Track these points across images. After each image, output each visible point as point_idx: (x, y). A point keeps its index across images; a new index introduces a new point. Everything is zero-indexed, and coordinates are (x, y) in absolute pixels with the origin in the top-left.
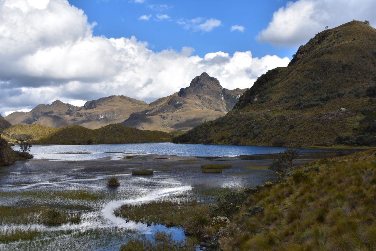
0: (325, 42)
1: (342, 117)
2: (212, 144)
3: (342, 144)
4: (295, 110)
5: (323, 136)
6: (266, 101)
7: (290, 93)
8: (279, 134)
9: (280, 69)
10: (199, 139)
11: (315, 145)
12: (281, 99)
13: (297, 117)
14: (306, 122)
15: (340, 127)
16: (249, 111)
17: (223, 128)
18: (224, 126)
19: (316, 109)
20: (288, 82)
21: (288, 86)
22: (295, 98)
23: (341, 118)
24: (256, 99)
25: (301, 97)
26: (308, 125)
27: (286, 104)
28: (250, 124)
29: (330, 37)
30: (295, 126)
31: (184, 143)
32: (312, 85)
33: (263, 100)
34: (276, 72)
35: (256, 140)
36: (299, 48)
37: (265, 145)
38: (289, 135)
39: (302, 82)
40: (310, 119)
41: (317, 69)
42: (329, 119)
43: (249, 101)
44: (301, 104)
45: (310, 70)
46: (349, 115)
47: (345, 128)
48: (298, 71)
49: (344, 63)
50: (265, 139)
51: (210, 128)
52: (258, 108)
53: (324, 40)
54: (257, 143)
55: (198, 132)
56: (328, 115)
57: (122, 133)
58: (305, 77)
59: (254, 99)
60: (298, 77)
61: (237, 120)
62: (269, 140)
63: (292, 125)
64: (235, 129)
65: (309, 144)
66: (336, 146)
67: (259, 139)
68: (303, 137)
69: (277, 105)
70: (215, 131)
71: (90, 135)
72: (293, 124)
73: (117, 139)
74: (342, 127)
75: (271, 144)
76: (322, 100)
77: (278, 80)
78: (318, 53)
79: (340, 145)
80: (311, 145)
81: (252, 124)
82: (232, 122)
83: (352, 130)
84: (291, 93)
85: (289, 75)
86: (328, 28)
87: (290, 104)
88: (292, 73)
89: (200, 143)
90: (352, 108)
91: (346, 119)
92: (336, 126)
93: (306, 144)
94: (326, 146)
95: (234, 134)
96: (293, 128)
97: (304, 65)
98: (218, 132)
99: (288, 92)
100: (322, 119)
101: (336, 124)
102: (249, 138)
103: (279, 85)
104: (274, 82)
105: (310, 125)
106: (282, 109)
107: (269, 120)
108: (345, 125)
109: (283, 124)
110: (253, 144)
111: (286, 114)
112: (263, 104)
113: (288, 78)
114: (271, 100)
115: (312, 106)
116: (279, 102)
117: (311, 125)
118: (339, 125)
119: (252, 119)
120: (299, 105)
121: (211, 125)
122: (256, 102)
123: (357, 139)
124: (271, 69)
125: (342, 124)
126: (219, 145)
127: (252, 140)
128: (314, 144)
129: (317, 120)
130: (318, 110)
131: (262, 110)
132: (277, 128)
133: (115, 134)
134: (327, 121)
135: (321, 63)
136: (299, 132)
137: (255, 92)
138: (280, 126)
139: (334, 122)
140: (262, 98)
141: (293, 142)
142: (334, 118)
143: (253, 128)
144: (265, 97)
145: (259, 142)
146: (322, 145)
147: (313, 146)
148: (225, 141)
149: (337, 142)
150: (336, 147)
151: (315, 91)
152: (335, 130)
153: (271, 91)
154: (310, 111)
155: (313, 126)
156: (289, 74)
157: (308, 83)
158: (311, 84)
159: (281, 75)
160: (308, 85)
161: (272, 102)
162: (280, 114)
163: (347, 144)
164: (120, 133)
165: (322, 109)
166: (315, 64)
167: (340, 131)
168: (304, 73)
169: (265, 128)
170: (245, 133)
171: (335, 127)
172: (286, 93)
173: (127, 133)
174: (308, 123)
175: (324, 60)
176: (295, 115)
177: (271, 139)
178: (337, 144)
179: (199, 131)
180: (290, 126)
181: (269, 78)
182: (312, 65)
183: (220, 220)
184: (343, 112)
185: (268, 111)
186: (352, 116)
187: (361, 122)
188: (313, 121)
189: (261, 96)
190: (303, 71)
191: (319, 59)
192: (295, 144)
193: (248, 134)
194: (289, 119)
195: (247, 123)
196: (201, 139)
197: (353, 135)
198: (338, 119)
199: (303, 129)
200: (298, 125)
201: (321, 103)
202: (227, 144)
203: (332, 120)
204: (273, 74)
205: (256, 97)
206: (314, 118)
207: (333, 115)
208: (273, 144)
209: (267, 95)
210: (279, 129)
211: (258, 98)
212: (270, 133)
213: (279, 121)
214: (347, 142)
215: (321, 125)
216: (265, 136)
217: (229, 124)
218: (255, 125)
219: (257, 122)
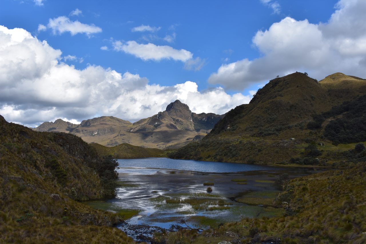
0: (277, 87)
1: (293, 145)
2: (202, 161)
3: (294, 163)
4: (258, 137)
5: (281, 157)
6: (236, 129)
7: (253, 124)
8: (251, 155)
10: (190, 156)
11: (276, 163)
12: (247, 128)
13: (262, 143)
15: (292, 151)
16: (225, 137)
17: (208, 148)
18: (208, 147)
19: (273, 137)
20: (252, 116)
21: (251, 119)
22: (257, 128)
23: (292, 145)
24: (229, 128)
25: (262, 128)
27: (251, 132)
28: (228, 147)
29: (281, 84)
30: (262, 150)
31: (179, 159)
33: (234, 129)
34: (242, 108)
35: (234, 158)
36: (258, 90)
38: (258, 156)
39: (262, 117)
40: (272, 145)
41: (272, 107)
43: (223, 128)
44: (263, 133)
45: (267, 108)
46: (297, 143)
47: (296, 152)
48: (259, 108)
49: (291, 104)
50: (241, 158)
51: (197, 148)
52: (231, 134)
53: (276, 85)
54: (235, 160)
55: (189, 151)
57: (132, 150)
58: (264, 112)
59: (228, 127)
60: (258, 113)
61: (218, 143)
62: (244, 159)
64: (218, 150)
65: (272, 163)
66: (290, 164)
67: (236, 158)
68: (268, 158)
69: (245, 132)
70: (202, 151)
71: (109, 151)
72: (260, 148)
73: (129, 154)
75: (245, 162)
76: (277, 130)
77: (244, 114)
78: (273, 96)
80: (274, 163)
81: (231, 147)
82: (214, 145)
83: (300, 153)
84: (254, 124)
86: (279, 77)
87: (254, 133)
88: (254, 109)
90: (299, 138)
91: (296, 145)
93: (270, 163)
94: (284, 164)
95: (217, 153)
96: (260, 151)
97: (263, 103)
98: (204, 151)
100: (280, 146)
101: (290, 149)
102: (229, 157)
103: (245, 117)
104: (241, 115)
106: (249, 135)
107: (243, 145)
108: (295, 150)
109: (253, 148)
110: (233, 162)
111: (253, 140)
112: (234, 131)
113: (251, 113)
114: (240, 128)
115: (270, 134)
116: (246, 130)
117: (273, 149)
119: (229, 143)
120: (261, 133)
121: (198, 146)
122: (229, 130)
123: (304, 160)
124: (238, 106)
125: (293, 149)
126: (207, 161)
127: (231, 158)
129: (277, 146)
130: (275, 138)
131: (234, 136)
132: (249, 150)
133: (127, 151)
134: (283, 147)
135: (275, 103)
136: (265, 154)
137: (227, 122)
138: (251, 149)
139: (288, 148)
141: (261, 161)
142: (288, 145)
143: (231, 150)
145: (236, 160)
146: (281, 164)
147: (275, 164)
148: (211, 159)
149: (291, 162)
150: (290, 165)
151: (271, 123)
153: (239, 122)
154: (269, 138)
155: (274, 151)
156: (252, 110)
157: (266, 117)
158: (268, 118)
159: (246, 110)
160: (266, 119)
161: (240, 130)
162: (249, 140)
163: (297, 163)
165: (277, 137)
166: (271, 104)
167: (292, 154)
168: (263, 110)
169: (240, 151)
170: (225, 153)
171: (289, 152)
172: (250, 124)
173: (135, 150)
174: (270, 148)
175: (277, 101)
176: (260, 142)
180: (258, 150)
181: (237, 112)
182: (268, 104)
184: (293, 141)
185: (239, 137)
186: (299, 143)
187: (306, 148)
188: (274, 146)
189: (232, 126)
190: (262, 108)
191: (273, 100)
192: (263, 162)
193: (228, 154)
194: (257, 145)
195: (226, 146)
196: (192, 156)
197: (301, 157)
198: (290, 146)
199: (267, 152)
200: (264, 149)
201: (277, 133)
202: (213, 161)
203: (286, 146)
204: (240, 109)
205: (229, 126)
206: (274, 145)
207: (287, 142)
208: (247, 162)
209: (236, 125)
210: (250, 152)
211: (230, 127)
212: (244, 154)
213: (250, 146)
214: (297, 162)
215: (279, 150)
216: (240, 156)
217: (212, 146)
218: (233, 148)
219: (233, 146)
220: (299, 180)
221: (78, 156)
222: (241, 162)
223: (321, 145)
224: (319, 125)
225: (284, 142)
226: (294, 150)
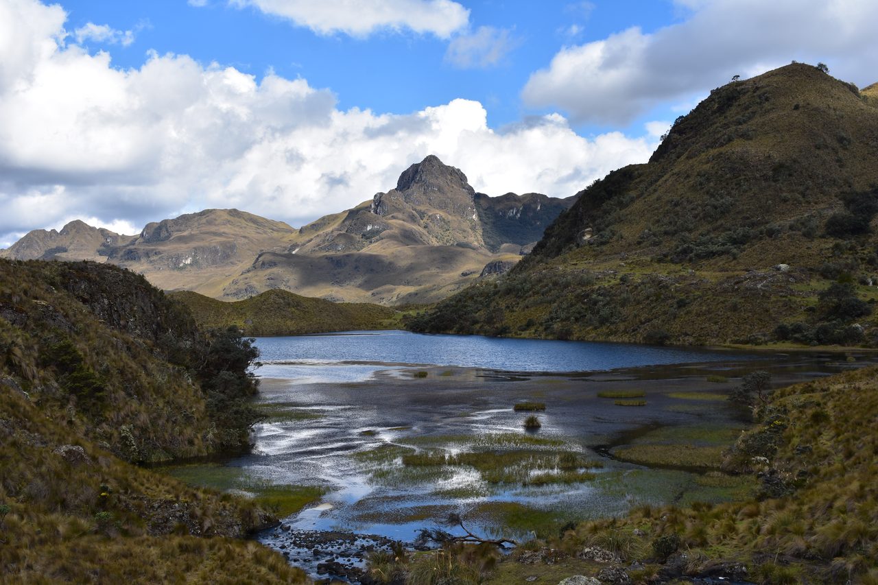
0: (734, 110)
1: (783, 284)
2: (508, 338)
3: (787, 339)
4: (677, 263)
5: (746, 323)
6: (611, 240)
7: (663, 225)
8: (656, 318)
9: (637, 170)
10: (473, 325)
11: (732, 342)
12: (643, 238)
13: (689, 282)
14: (710, 292)
15: (780, 304)
16: (576, 264)
17: (525, 300)
18: (527, 297)
19: (724, 262)
20: (657, 200)
21: (657, 209)
22: (674, 235)
23: (781, 287)
24: (587, 237)
25: (687, 234)
26: (714, 299)
27: (656, 248)
28: (588, 295)
29: (744, 100)
30: (687, 301)
31: (439, 333)
32: (709, 207)
33: (604, 239)
34: (628, 176)
35: (604, 329)
36: (676, 122)
37: (628, 341)
38: (677, 320)
39: (688, 201)
40: (718, 288)
41: (720, 172)
42: (757, 289)
43: (572, 240)
44: (690, 250)
45: (705, 175)
46: (795, 278)
47: (791, 307)
48: (678, 174)
49: (777, 160)
50: (626, 328)
51: (494, 300)
52: (596, 256)
53: (731, 105)
54: (608, 335)
55: (469, 309)
56: (754, 279)
57: (297, 309)
58: (693, 188)
59: (584, 236)
60: (677, 189)
61: (555, 284)
62: (634, 331)
63: (681, 301)
64: (555, 305)
65: (721, 340)
66: (775, 343)
67: (612, 327)
68: (707, 325)
69: (636, 250)
70: (508, 307)
71: (229, 314)
72: (684, 297)
73: (289, 323)
74: (785, 305)
75: (640, 338)
76: (735, 242)
77: (633, 194)
78: (721, 137)
79: (784, 342)
80: (725, 341)
81: (594, 296)
82: (545, 289)
83: (805, 311)
84: (666, 224)
85: (658, 183)
86: (739, 79)
87: (665, 250)
88: (664, 179)
89: (478, 333)
90: (801, 263)
91: (791, 287)
92: (772, 303)
93: (714, 340)
94: (756, 345)
95: (554, 315)
96: (684, 306)
97: (691, 161)
98: (515, 308)
99: (658, 221)
100: (742, 288)
101: (773, 299)
102: (590, 325)
103: (638, 205)
104: (625, 199)
105: (719, 300)
106: (649, 259)
107: (631, 287)
108: (790, 300)
109: (662, 296)
110: (602, 338)
111: (663, 273)
112: (604, 248)
113: (655, 191)
114: (622, 238)
115: (712, 254)
116: (639, 243)
117: (722, 299)
118: (777, 301)
119: (588, 283)
120: (685, 252)
121: (496, 293)
122: (590, 243)
123: (818, 332)
124: (615, 170)
125: (784, 299)
126: (524, 339)
127: (596, 328)
128: (729, 339)
129: (734, 290)
130: (727, 265)
131: (605, 261)
132: (650, 304)
133: (284, 313)
134: (753, 291)
135: (728, 158)
136: (698, 315)
137: (581, 220)
138: (657, 300)
139: (767, 294)
140: (601, 235)
141: (686, 334)
142: (767, 286)
143: (596, 303)
144: (607, 233)
145: (612, 333)
146: (747, 342)
147: (728, 344)
148: (536, 331)
149: (776, 337)
150: (775, 346)
151: (717, 221)
152: (771, 311)
153: (619, 218)
154: (711, 266)
155: (727, 304)
156: (656, 181)
157: (700, 202)
158: (707, 205)
159: (640, 182)
160: (700, 208)
161: (623, 243)
162: (648, 271)
163: (797, 340)
164: (293, 309)
165: (734, 262)
166: (714, 162)
167: (781, 313)
168: (692, 181)
169: (623, 305)
170: (579, 313)
171: (770, 306)
172: (653, 225)
173: (307, 310)
174: (713, 295)
175: (733, 153)
176: (683, 278)
177: (638, 326)
178: (778, 340)
179: (471, 307)
180: (678, 303)
181: (613, 189)
182: (707, 163)
184: (784, 273)
185: (620, 266)
186: (802, 281)
187: (822, 295)
188: (725, 291)
189: (599, 230)
190: (688, 176)
191: (722, 150)
192: (691, 339)
193: (585, 316)
194: (673, 286)
195: (579, 291)
196: (479, 325)
197: (806, 321)
198: (774, 288)
199: (704, 308)
200: (695, 299)
201: (735, 251)
202: (543, 336)
203: (763, 290)
204: (622, 180)
205: (589, 232)
206: (726, 285)
207: (764, 278)
208: (644, 338)
209: (611, 227)
210: (653, 308)
211: (592, 233)
212: (635, 316)
213: (652, 290)
214: (797, 335)
215: (742, 300)
216: (624, 321)
217: (538, 293)
218: (601, 298)
219: (602, 291)
220: (801, 390)
221: (137, 331)
222: (626, 339)
223: (868, 283)
224: (863, 223)
225: (754, 277)
226: (787, 299)
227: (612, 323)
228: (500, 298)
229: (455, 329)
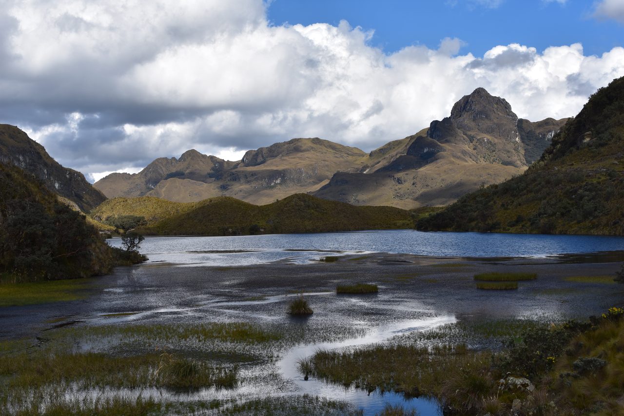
2: (497, 233)
6: (609, 142)
10: (469, 222)
16: (572, 165)
17: (518, 198)
18: (521, 196)
24: (587, 140)
28: (575, 192)
31: (440, 231)
33: (602, 142)
35: (587, 223)
37: (608, 234)
43: (574, 143)
50: (608, 222)
51: (493, 199)
52: (593, 158)
54: (591, 228)
55: (469, 208)
57: (316, 211)
59: (584, 139)
61: (548, 182)
62: (615, 223)
64: (545, 201)
67: (594, 220)
70: (503, 205)
71: (254, 216)
75: (619, 230)
81: (580, 191)
82: (537, 188)
89: (472, 230)
95: (542, 211)
98: (509, 207)
102: (574, 220)
107: (616, 182)
110: (583, 232)
112: (602, 149)
114: (620, 139)
119: (579, 180)
121: (495, 193)
122: (589, 145)
126: (511, 233)
127: (579, 222)
131: (601, 160)
133: (303, 214)
137: (584, 126)
140: (600, 137)
143: (581, 198)
144: (606, 136)
145: (594, 226)
148: (523, 226)
153: (619, 122)
161: (621, 144)
164: (312, 210)
169: (607, 199)
170: (565, 208)
173: (325, 212)
177: (620, 219)
179: (471, 206)
181: (614, 95)
183: (515, 385)
185: (614, 164)
189: (598, 133)
193: (571, 211)
195: (568, 187)
196: (475, 223)
202: (528, 231)
204: (622, 86)
205: (588, 136)
209: (610, 130)
211: (592, 137)
212: (618, 209)
216: (607, 215)
217: (531, 191)
218: (587, 193)
219: (589, 187)
222: (607, 232)
227: (595, 217)
228: (498, 197)
229: (454, 226)
